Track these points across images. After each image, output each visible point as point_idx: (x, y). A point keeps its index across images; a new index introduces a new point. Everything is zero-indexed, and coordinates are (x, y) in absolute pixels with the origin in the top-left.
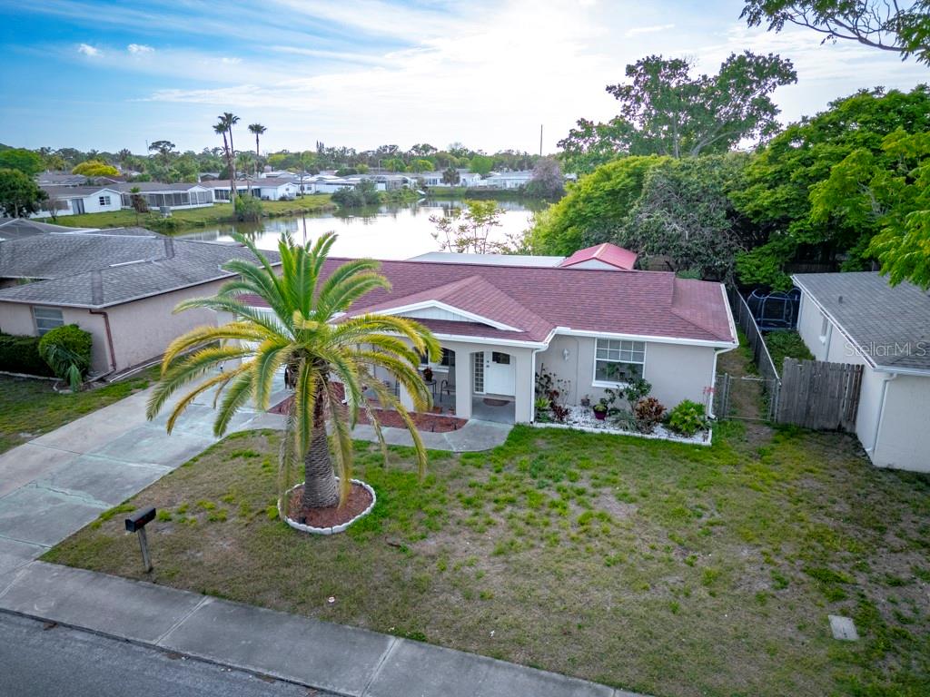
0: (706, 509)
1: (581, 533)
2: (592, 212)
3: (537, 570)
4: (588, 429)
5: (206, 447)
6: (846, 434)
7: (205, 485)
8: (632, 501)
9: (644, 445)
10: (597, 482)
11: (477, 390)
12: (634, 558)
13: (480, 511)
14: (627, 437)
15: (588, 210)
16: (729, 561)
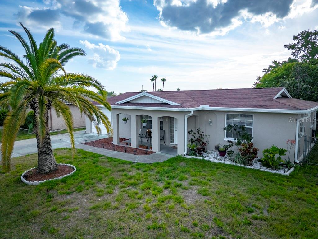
1: (154, 206)
8: (207, 195)
9: (241, 170)
10: (194, 183)
11: (171, 142)
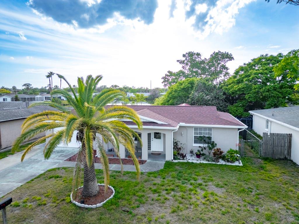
0: (253, 189)
1: (206, 201)
2: (177, 95)
3: (193, 218)
4: (194, 162)
5: (38, 175)
6: (288, 160)
7: (37, 190)
8: (222, 187)
9: (217, 166)
10: (205, 180)
11: (149, 150)
12: (233, 210)
13: (160, 194)
14: (210, 164)
15: (176, 94)
16: (272, 209)
